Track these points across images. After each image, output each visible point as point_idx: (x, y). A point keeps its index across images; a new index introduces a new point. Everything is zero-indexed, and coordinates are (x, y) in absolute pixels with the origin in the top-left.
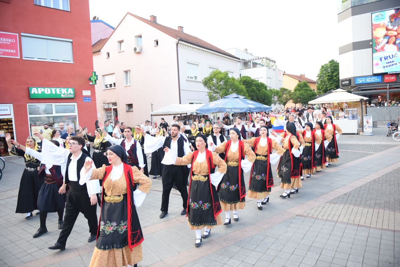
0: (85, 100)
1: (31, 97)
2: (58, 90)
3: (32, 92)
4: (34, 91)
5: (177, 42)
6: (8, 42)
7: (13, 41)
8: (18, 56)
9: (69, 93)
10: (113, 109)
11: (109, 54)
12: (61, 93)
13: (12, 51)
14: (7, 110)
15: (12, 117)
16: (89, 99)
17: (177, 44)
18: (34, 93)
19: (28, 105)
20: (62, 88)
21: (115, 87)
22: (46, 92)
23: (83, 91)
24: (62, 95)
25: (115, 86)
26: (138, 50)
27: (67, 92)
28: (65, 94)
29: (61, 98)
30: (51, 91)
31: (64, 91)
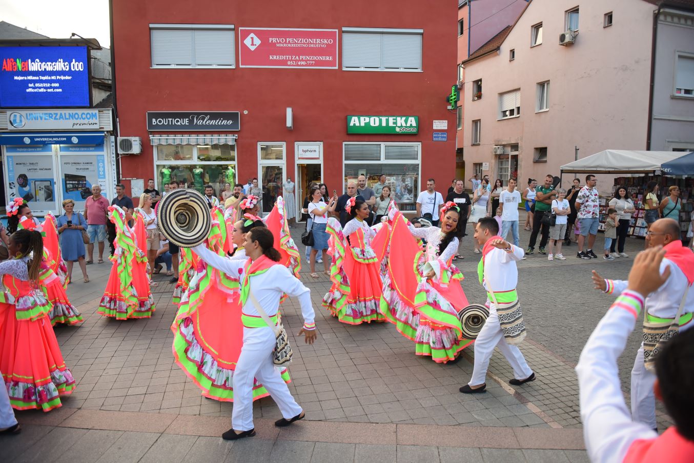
0: (435, 137)
1: (350, 132)
2: (391, 119)
3: (352, 124)
4: (355, 121)
5: (656, 12)
6: (324, 44)
7: (331, 41)
8: (336, 66)
9: (408, 125)
10: (512, 156)
11: (514, 53)
12: (395, 125)
13: (328, 58)
14: (315, 151)
15: (321, 162)
16: (443, 135)
17: (656, 17)
18: (354, 124)
19: (345, 145)
20: (399, 116)
21: (518, 116)
22: (372, 124)
23: (434, 121)
24: (397, 128)
25: (518, 113)
26: (567, 39)
27: (405, 123)
28: (402, 126)
29: (396, 133)
30: (380, 121)
31: (401, 121)
